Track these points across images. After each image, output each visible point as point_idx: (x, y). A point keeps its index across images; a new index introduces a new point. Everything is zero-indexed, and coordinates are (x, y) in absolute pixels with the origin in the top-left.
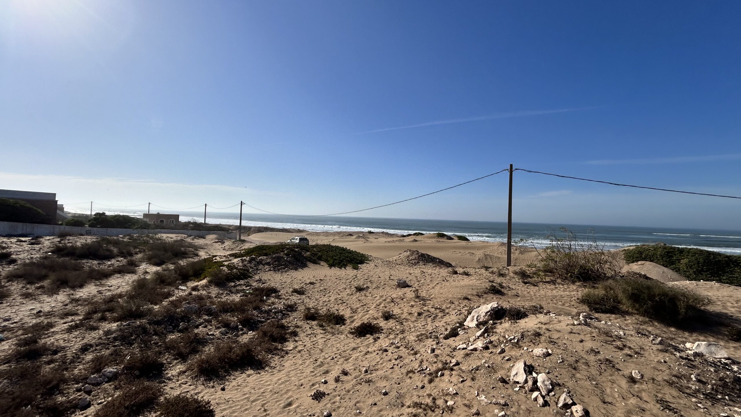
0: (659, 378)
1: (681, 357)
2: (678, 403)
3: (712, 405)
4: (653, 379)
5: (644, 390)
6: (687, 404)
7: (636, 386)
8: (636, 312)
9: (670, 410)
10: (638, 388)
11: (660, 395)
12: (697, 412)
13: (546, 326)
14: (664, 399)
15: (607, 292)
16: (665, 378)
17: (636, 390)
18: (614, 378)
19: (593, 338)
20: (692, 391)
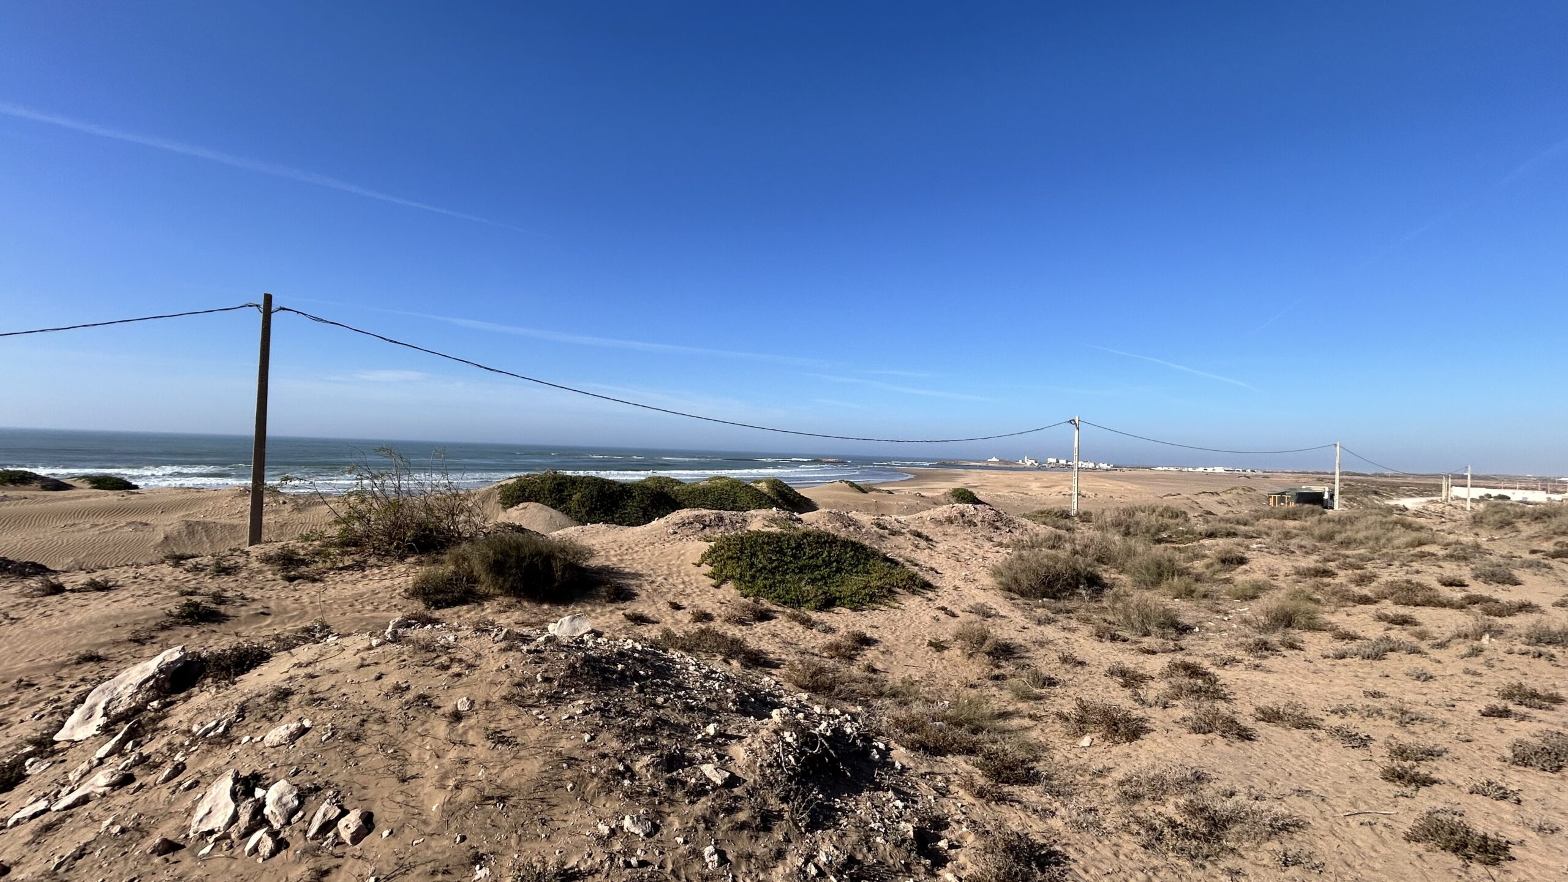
0: (495, 698)
1: (529, 652)
2: (516, 727)
3: (556, 709)
4: (487, 702)
5: (471, 728)
6: (527, 723)
7: (462, 724)
8: (498, 591)
9: (503, 743)
10: (463, 726)
11: (492, 726)
12: (536, 728)
13: (310, 670)
14: (498, 730)
15: (458, 566)
16: (504, 694)
17: (460, 732)
18: (428, 726)
19: (402, 664)
20: (536, 700)
